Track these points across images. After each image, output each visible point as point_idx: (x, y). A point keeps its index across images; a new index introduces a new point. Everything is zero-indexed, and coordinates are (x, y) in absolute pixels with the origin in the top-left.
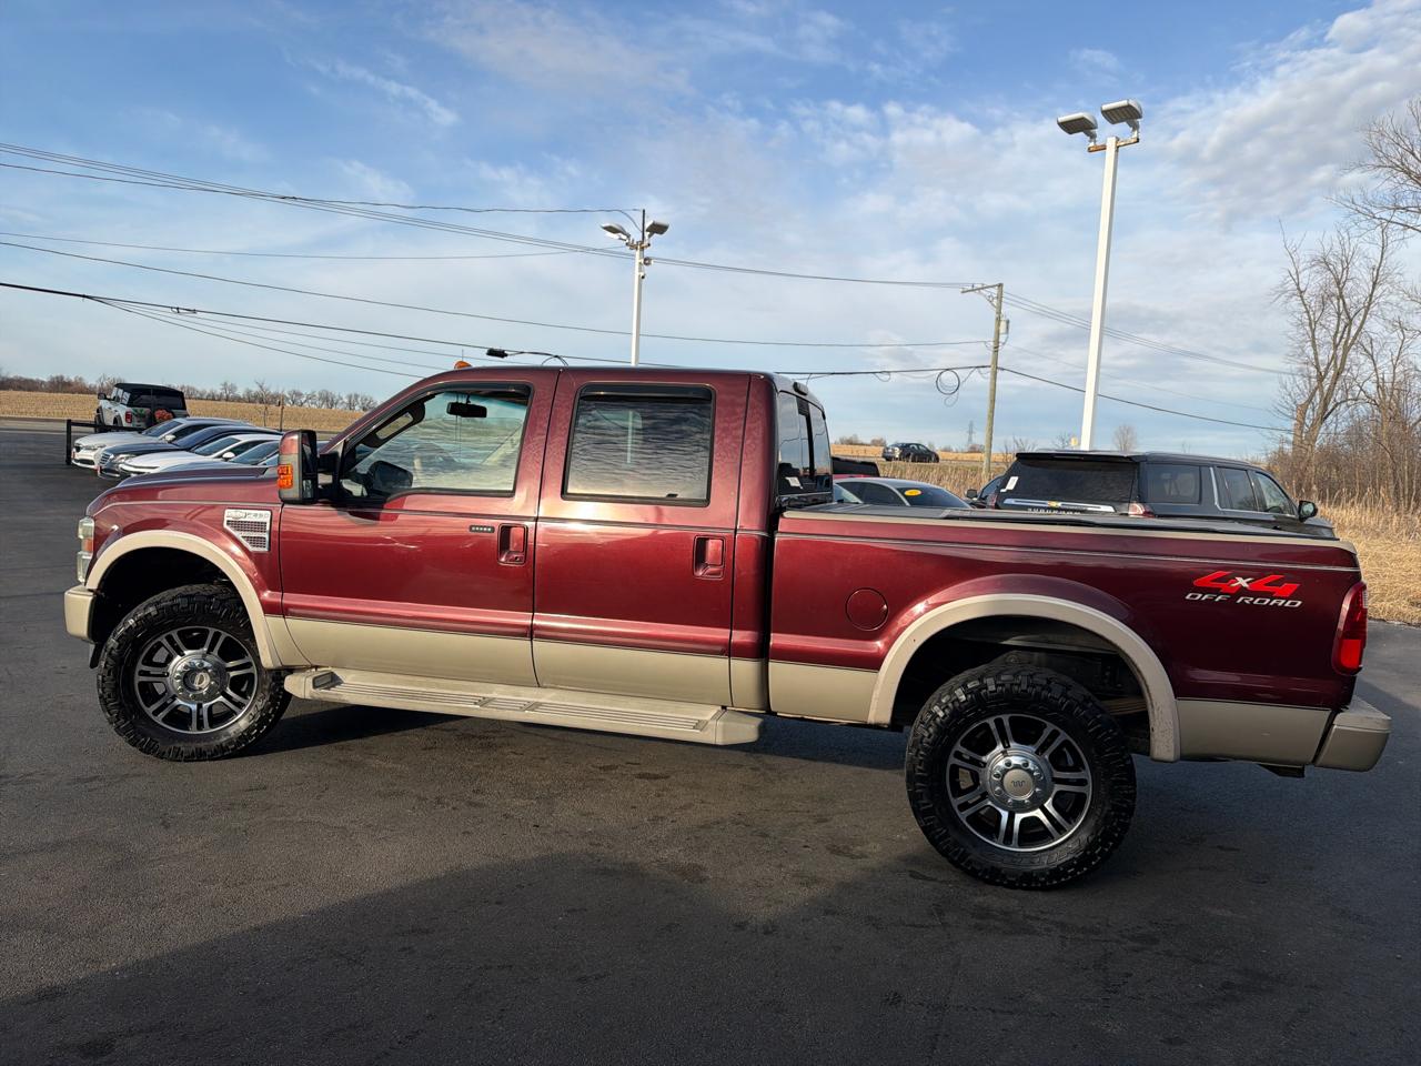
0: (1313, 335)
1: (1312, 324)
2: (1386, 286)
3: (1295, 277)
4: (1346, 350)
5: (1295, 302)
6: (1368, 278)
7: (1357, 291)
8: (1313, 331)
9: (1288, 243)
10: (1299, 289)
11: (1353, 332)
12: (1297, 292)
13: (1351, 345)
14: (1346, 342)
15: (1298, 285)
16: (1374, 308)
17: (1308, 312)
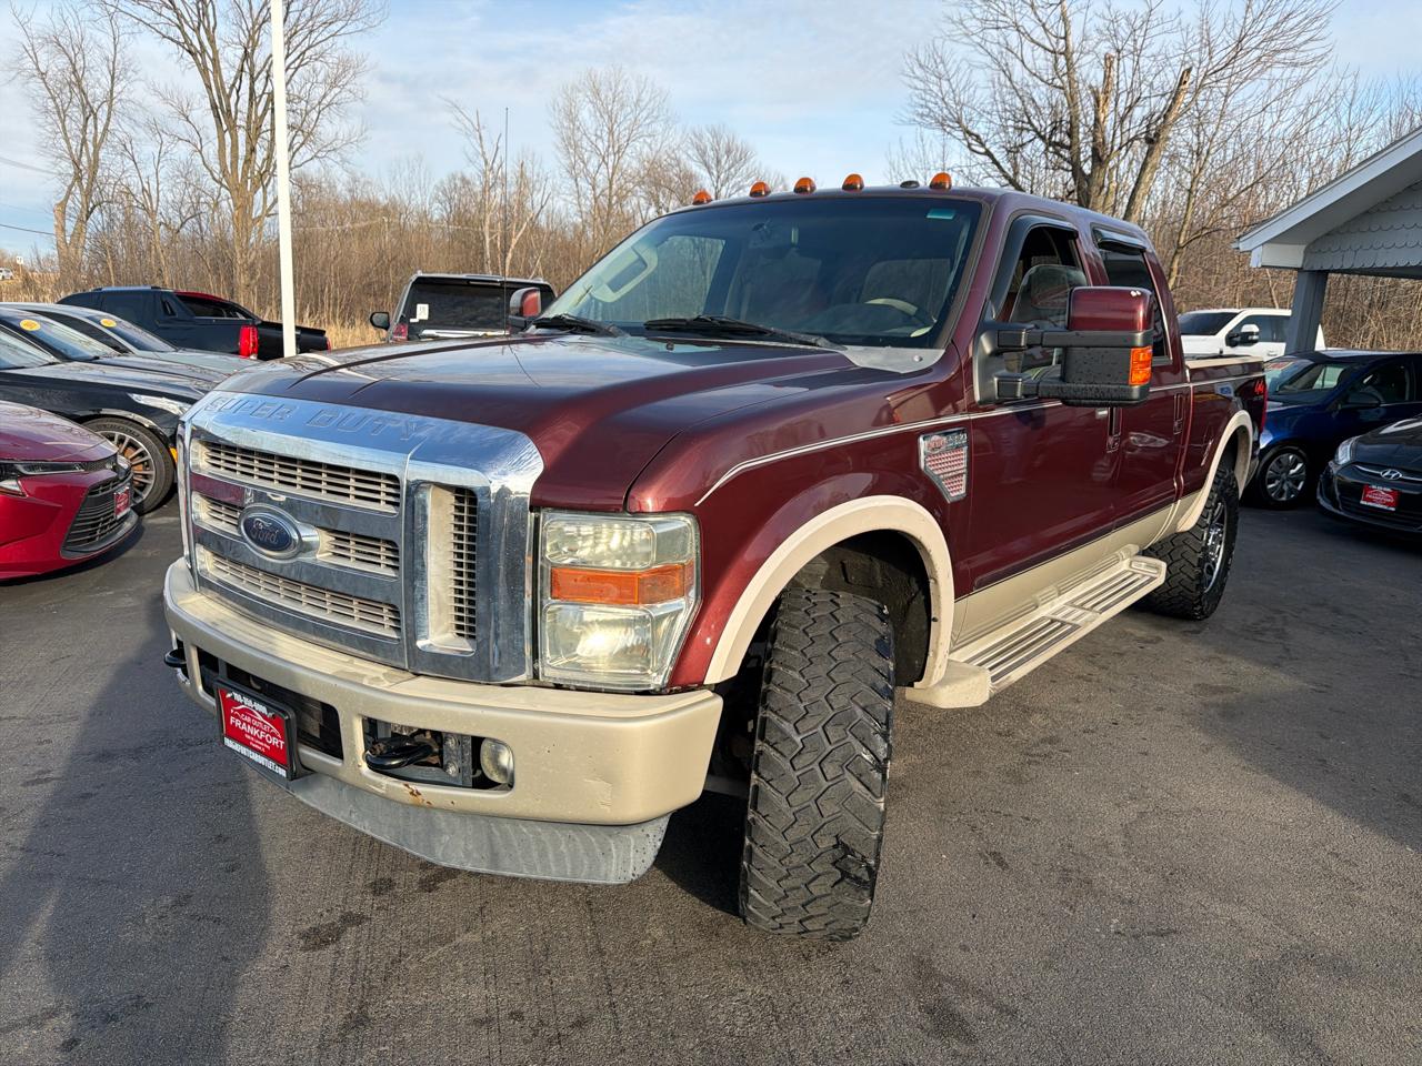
0: (64, 127)
1: (62, 114)
2: (123, 83)
3: (32, 54)
4: (97, 147)
5: (36, 85)
6: (106, 72)
7: (97, 84)
8: (63, 122)
9: (18, 9)
10: (38, 69)
11: (100, 129)
12: (36, 72)
13: (102, 140)
14: (95, 138)
15: (37, 65)
16: (117, 106)
17: (54, 99)
